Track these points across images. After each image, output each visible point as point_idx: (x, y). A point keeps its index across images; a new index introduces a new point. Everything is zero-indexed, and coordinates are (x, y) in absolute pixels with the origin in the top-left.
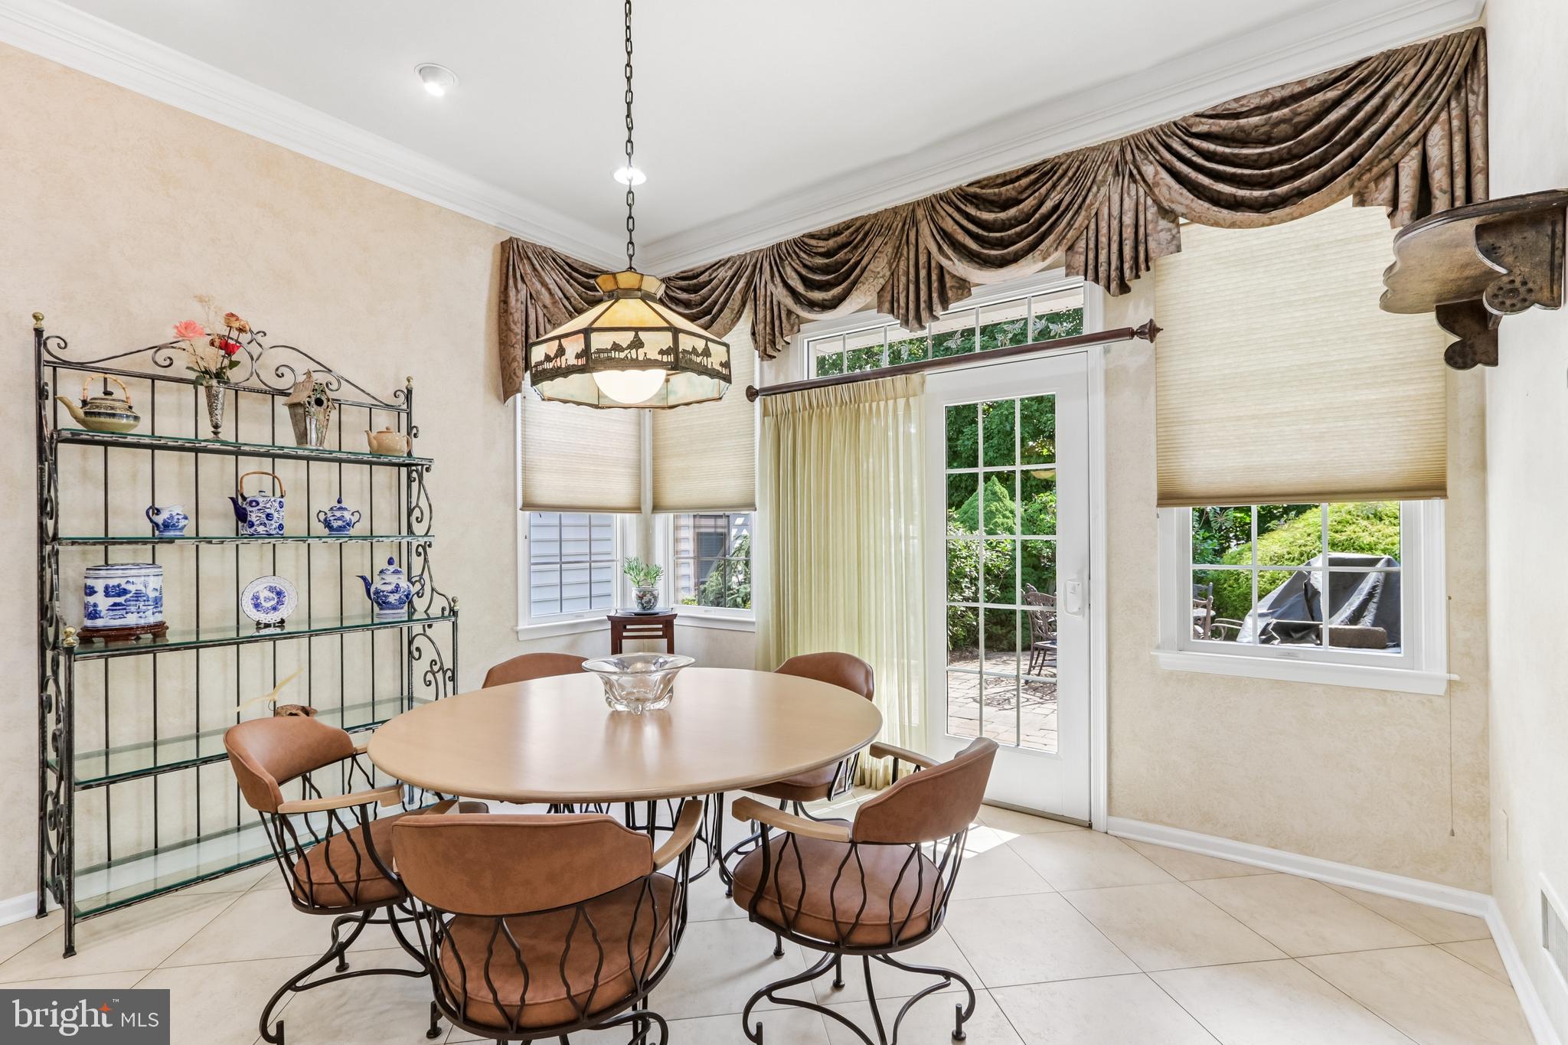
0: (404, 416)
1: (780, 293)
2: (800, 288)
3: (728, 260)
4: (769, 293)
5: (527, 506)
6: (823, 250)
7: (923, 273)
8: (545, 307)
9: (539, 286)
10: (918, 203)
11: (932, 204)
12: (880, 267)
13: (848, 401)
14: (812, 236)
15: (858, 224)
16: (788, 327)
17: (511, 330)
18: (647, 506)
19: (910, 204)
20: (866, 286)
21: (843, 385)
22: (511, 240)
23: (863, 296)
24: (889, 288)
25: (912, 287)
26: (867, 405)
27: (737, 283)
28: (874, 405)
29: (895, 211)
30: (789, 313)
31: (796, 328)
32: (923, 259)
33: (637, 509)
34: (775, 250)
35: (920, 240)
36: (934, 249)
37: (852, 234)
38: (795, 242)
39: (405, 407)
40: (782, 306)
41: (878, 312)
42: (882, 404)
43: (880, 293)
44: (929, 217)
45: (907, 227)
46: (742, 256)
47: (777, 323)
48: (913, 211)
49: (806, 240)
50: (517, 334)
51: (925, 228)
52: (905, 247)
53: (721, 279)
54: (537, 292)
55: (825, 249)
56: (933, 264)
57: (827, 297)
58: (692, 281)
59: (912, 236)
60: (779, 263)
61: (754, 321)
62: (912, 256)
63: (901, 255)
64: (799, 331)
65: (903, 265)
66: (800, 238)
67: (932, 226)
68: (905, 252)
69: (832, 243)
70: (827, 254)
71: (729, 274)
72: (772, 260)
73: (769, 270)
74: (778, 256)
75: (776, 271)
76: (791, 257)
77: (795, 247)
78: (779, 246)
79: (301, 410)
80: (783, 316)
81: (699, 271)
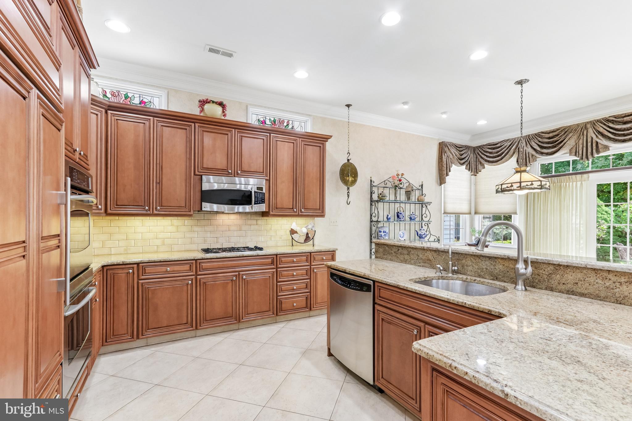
0: (421, 191)
1: (530, 150)
2: (538, 149)
3: (508, 140)
4: (524, 150)
5: (445, 213)
6: (547, 137)
7: (589, 144)
8: (451, 159)
9: (450, 153)
10: (588, 123)
11: (593, 123)
12: (571, 143)
13: (557, 182)
14: (543, 133)
15: (562, 129)
16: (532, 160)
17: (443, 166)
18: (473, 212)
19: (584, 123)
20: (566, 148)
21: (555, 178)
22: (443, 142)
23: (563, 151)
24: (575, 148)
25: (585, 149)
26: (565, 184)
27: (512, 147)
28: (568, 184)
29: (578, 125)
30: (532, 155)
31: (535, 160)
32: (589, 140)
33: (470, 213)
34: (527, 137)
35: (588, 134)
36: (594, 137)
37: (559, 132)
39: (421, 189)
40: (530, 154)
41: (570, 155)
42: (571, 184)
43: (570, 150)
44: (592, 127)
45: (583, 130)
46: (514, 138)
47: (528, 159)
48: (586, 125)
49: (540, 134)
50: (445, 167)
51: (591, 130)
52: (582, 136)
53: (505, 146)
54: (449, 155)
55: (548, 137)
56: (594, 141)
57: (549, 152)
58: (494, 146)
59: (585, 133)
60: (529, 141)
61: (518, 158)
62: (585, 139)
63: (580, 139)
64: (536, 161)
65: (581, 141)
66: (537, 133)
67: (594, 130)
68: (582, 138)
69: (551, 135)
70: (549, 138)
71: (509, 144)
72: (526, 140)
73: (525, 143)
74: (529, 139)
75: (528, 143)
76: (534, 139)
77: (536, 137)
78: (529, 136)
79: (409, 193)
80: (530, 156)
81: (496, 143)
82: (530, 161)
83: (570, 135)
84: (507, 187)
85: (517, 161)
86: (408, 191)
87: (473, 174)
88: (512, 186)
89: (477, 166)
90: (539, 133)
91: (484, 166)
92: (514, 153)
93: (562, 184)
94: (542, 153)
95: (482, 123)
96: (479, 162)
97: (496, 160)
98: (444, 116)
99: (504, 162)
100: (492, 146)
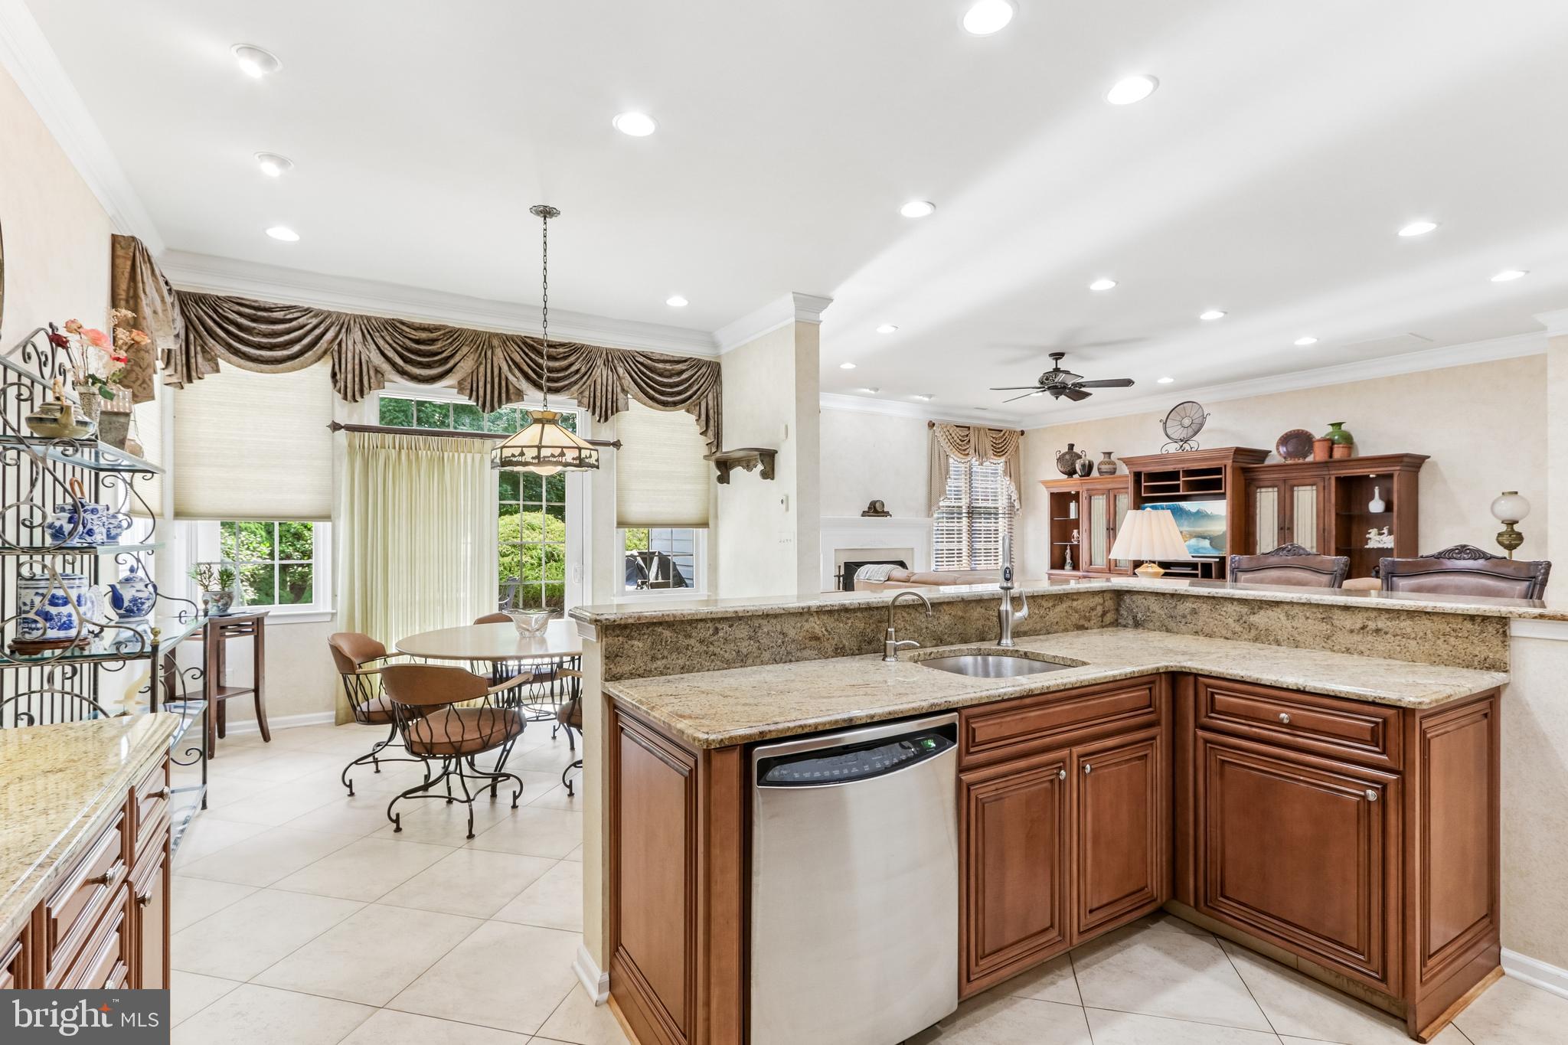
1: (377, 360)
2: (396, 359)
4: (357, 351)
6: (414, 337)
7: (496, 380)
10: (494, 335)
11: (506, 340)
12: (466, 367)
14: (403, 323)
15: (446, 330)
19: (486, 332)
20: (455, 376)
22: (133, 239)
23: (450, 381)
24: (469, 380)
25: (489, 386)
26: (451, 454)
28: (456, 454)
29: (477, 332)
30: (377, 371)
31: (382, 386)
32: (496, 370)
34: (365, 321)
35: (494, 358)
36: (505, 368)
37: (441, 335)
38: (387, 321)
40: (371, 366)
41: (458, 393)
42: (462, 455)
43: (460, 383)
44: (502, 348)
45: (485, 347)
46: (326, 311)
48: (489, 337)
49: (398, 325)
51: (499, 352)
52: (484, 359)
53: (301, 324)
54: (154, 298)
55: (417, 338)
56: (503, 376)
57: (423, 374)
58: (260, 313)
59: (489, 353)
60: (372, 332)
61: (337, 367)
62: (489, 366)
63: (481, 363)
64: (384, 388)
65: (482, 369)
66: (390, 319)
67: (505, 353)
68: (484, 362)
69: (424, 335)
70: (418, 342)
71: (315, 321)
72: (363, 327)
73: (360, 333)
74: (374, 328)
75: (368, 337)
76: (383, 331)
77: (387, 326)
78: (369, 319)
79: (122, 420)
80: (372, 373)
81: (267, 306)
82: (372, 385)
83: (465, 350)
84: (553, 456)
85: (334, 375)
86: (117, 414)
87: (176, 381)
88: (562, 454)
89: (193, 361)
90: (393, 319)
91: (217, 364)
92: (325, 352)
93: (446, 454)
94: (402, 373)
95: (283, 234)
96: (199, 348)
97: (270, 357)
98: (270, 170)
99: (294, 369)
100: (253, 312)
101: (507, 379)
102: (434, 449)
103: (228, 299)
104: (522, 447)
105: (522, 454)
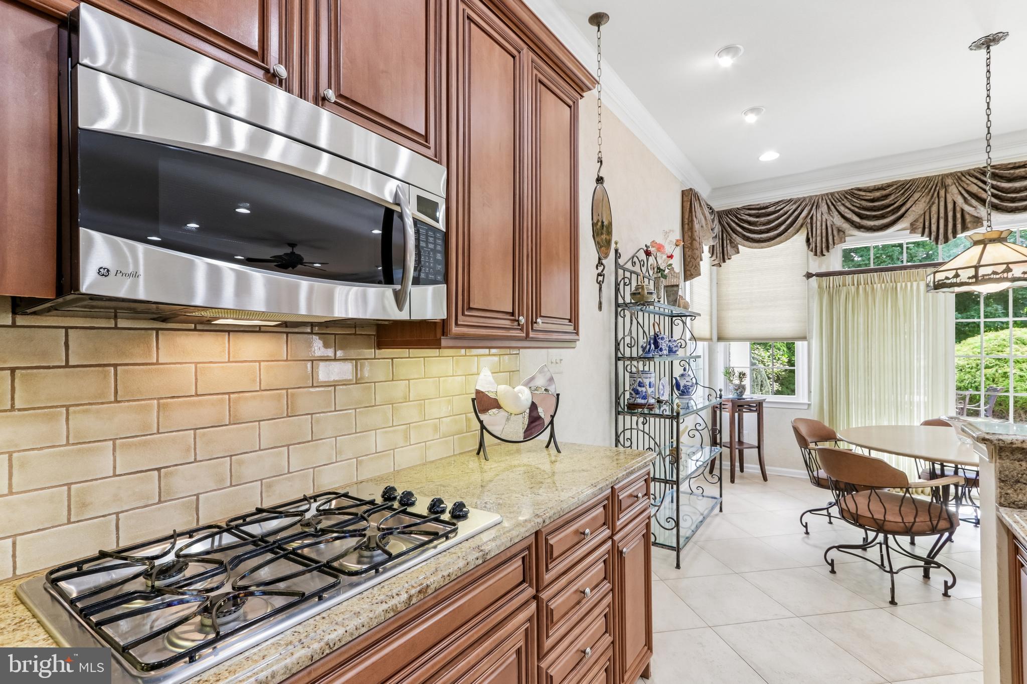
1: (838, 221)
2: (856, 219)
3: (791, 200)
4: (824, 220)
6: (869, 198)
7: (950, 214)
8: (702, 227)
9: (701, 215)
10: (947, 175)
11: (959, 177)
12: (918, 210)
13: (889, 281)
14: (859, 190)
15: (899, 184)
16: (839, 240)
18: (715, 338)
19: (939, 176)
21: (887, 273)
22: (691, 189)
23: (904, 224)
24: (921, 220)
25: (942, 222)
26: (904, 284)
28: (909, 284)
29: (929, 179)
30: (839, 231)
31: (843, 240)
32: (950, 205)
34: (830, 197)
35: (948, 196)
36: (960, 201)
37: (894, 190)
38: (846, 192)
40: (834, 228)
41: (910, 233)
42: (915, 284)
43: (912, 224)
44: (957, 184)
45: (938, 188)
46: (801, 198)
48: (942, 179)
49: (856, 192)
51: (953, 190)
52: (937, 199)
53: (786, 211)
54: (701, 219)
55: (872, 197)
56: (958, 209)
57: (877, 225)
58: (760, 211)
59: (942, 193)
60: (834, 203)
61: (810, 234)
62: (942, 204)
63: (933, 203)
64: (845, 242)
65: (934, 209)
66: (849, 190)
67: (960, 188)
68: (937, 201)
69: (877, 194)
70: (872, 201)
71: (794, 207)
72: (828, 201)
73: (826, 206)
74: (833, 200)
75: (832, 207)
76: (843, 200)
77: (846, 195)
78: (832, 194)
80: (835, 233)
81: (765, 205)
82: (835, 241)
83: (916, 196)
84: (995, 273)
85: (808, 240)
87: (717, 263)
89: (725, 249)
90: (852, 189)
91: (738, 249)
92: (802, 226)
93: (899, 285)
94: (859, 227)
96: (728, 241)
97: (767, 237)
99: (781, 242)
100: (757, 211)
101: (962, 210)
102: (887, 282)
103: (744, 208)
104: (957, 269)
105: (957, 276)
